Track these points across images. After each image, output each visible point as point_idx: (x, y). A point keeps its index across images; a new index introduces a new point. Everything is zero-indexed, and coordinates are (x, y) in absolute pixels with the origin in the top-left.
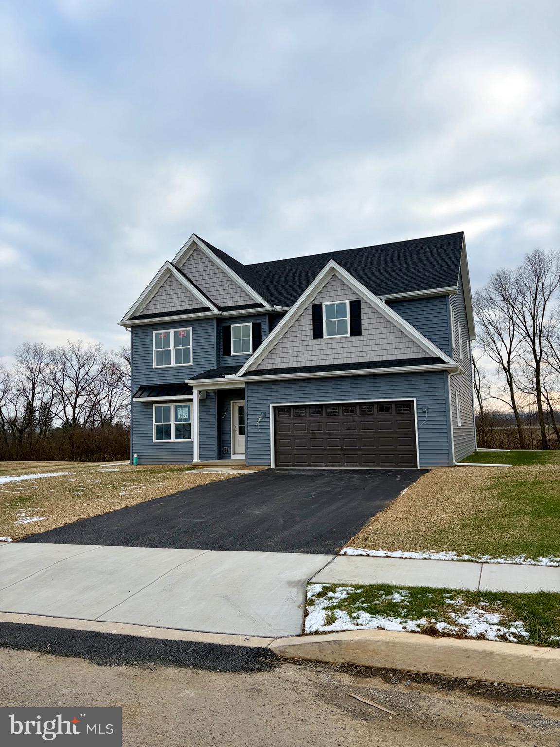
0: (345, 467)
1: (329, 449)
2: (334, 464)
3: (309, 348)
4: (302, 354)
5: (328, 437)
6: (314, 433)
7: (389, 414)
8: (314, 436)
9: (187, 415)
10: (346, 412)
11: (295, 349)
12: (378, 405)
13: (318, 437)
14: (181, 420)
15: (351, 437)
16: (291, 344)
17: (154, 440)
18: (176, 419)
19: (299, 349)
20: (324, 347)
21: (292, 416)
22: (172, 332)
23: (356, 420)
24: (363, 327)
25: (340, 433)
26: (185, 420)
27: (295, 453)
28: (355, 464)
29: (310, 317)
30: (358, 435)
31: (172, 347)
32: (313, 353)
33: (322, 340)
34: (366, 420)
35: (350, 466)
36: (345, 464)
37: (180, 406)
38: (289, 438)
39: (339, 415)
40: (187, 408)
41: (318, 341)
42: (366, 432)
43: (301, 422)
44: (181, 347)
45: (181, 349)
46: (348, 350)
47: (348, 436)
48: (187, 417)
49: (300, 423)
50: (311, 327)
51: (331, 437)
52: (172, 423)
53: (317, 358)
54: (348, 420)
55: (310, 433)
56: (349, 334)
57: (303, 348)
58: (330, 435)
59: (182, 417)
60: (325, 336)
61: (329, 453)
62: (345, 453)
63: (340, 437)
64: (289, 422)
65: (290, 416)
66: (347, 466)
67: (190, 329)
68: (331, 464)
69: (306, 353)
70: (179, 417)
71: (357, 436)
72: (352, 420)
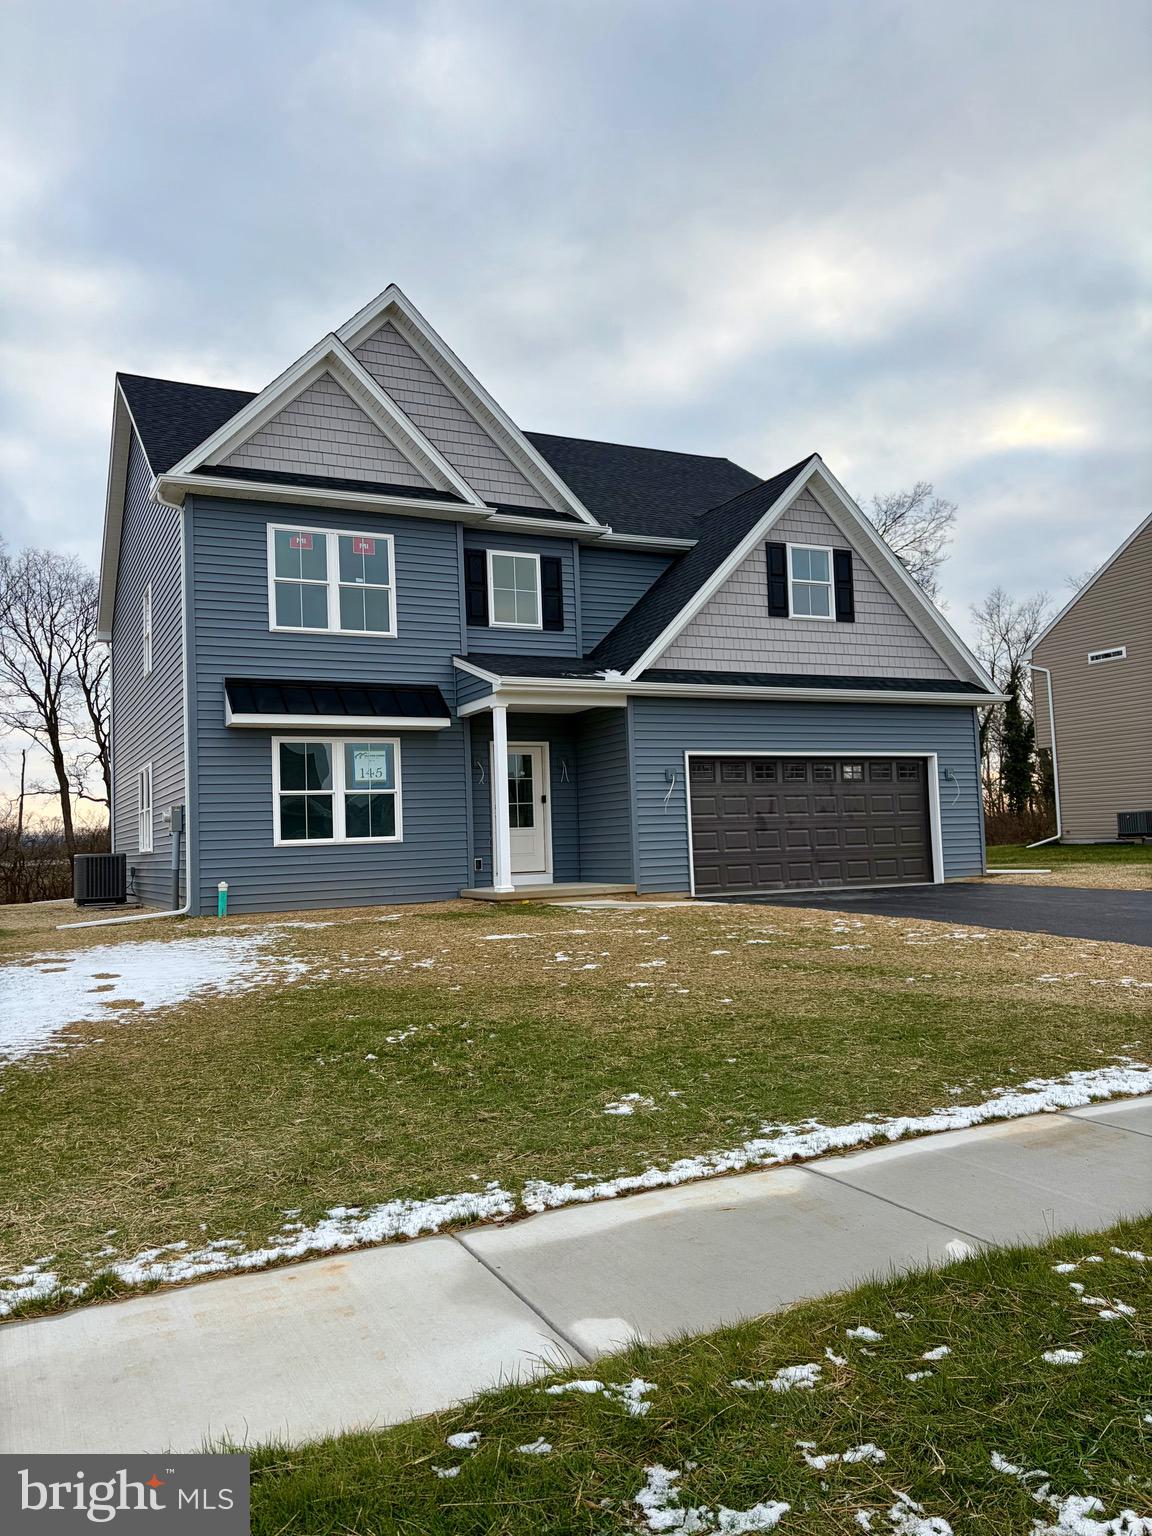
0: (819, 886)
1: (790, 851)
2: (800, 882)
3: (762, 634)
4: (747, 645)
5: (788, 826)
6: (762, 818)
7: (888, 781)
8: (762, 825)
9: (384, 771)
10: (819, 776)
11: (733, 633)
12: (870, 764)
13: (769, 827)
14: (364, 785)
15: (828, 825)
16: (726, 621)
17: (278, 841)
18: (350, 782)
19: (742, 633)
20: (790, 636)
21: (718, 779)
22: (332, 537)
23: (835, 792)
24: (858, 607)
25: (808, 817)
26: (377, 785)
27: (727, 862)
28: (836, 880)
29: (763, 568)
30: (839, 821)
31: (333, 580)
32: (769, 646)
33: (785, 620)
34: (852, 792)
35: (829, 885)
36: (820, 881)
37: (364, 747)
38: (713, 828)
39: (806, 780)
40: (384, 753)
41: (778, 622)
42: (851, 816)
43: (737, 793)
44: (360, 583)
45: (360, 589)
46: (831, 648)
47: (822, 826)
48: (384, 778)
49: (735, 797)
50: (764, 590)
51: (795, 826)
52: (338, 791)
53: (776, 657)
54: (822, 793)
55: (753, 818)
56: (833, 616)
57: (750, 634)
58: (791, 823)
59: (367, 778)
60: (792, 615)
61: (792, 860)
62: (820, 859)
63: (808, 826)
64: (714, 793)
65: (714, 781)
66: (823, 885)
67: (390, 538)
68: (795, 882)
69: (756, 645)
70: (358, 777)
71: (837, 825)
72: (829, 793)
